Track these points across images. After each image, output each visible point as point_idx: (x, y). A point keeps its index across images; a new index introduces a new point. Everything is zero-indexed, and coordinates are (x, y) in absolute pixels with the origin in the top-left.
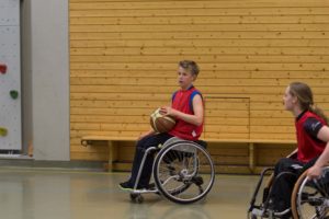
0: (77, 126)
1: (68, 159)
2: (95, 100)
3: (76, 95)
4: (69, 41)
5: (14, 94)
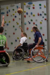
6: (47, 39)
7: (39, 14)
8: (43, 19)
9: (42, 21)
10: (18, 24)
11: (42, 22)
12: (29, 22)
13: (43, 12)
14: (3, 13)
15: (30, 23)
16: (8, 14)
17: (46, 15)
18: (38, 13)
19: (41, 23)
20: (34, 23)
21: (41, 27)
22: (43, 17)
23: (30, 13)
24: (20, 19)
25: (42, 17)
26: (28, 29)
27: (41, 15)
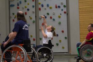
3: (82, 37)
4: (80, 23)
5: (66, 38)
6: (67, 37)
7: (57, 6)
9: (61, 14)
10: (31, 19)
11: (61, 16)
12: (45, 16)
13: (62, 4)
14: (13, 6)
16: (19, 6)
17: (66, 7)
18: (56, 5)
19: (59, 17)
20: (51, 18)
21: (59, 22)
22: (62, 10)
23: (46, 5)
24: (33, 12)
26: (43, 24)
27: (59, 7)
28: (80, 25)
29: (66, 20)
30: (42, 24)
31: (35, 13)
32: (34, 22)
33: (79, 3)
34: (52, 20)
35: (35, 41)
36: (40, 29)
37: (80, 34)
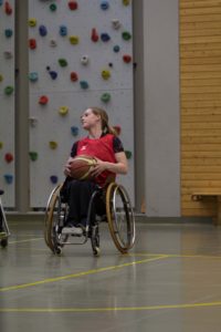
0: (187, 183)
1: (179, 216)
2: (205, 158)
4: (181, 102)
5: (128, 154)
7: (99, 33)
8: (117, 59)
9: (111, 65)
11: (111, 71)
12: (52, 70)
13: (116, 26)
15: (54, 75)
17: (131, 40)
18: (94, 31)
19: (106, 76)
20: (74, 77)
21: (105, 95)
22: (116, 50)
23: (59, 29)
24: (8, 55)
25: (109, 47)
26: (43, 102)
27: (106, 38)
28: (181, 108)
29: (131, 86)
30: (38, 100)
31: (13, 60)
32: (8, 92)
33: (180, 23)
34: (78, 84)
35: (13, 162)
36: (32, 120)
37: (181, 143)
